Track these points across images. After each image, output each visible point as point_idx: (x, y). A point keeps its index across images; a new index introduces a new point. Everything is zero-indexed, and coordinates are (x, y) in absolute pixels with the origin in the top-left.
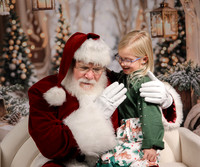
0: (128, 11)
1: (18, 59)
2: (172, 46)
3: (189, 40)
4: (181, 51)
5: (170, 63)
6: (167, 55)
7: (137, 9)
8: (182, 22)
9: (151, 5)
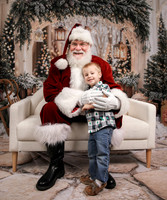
0: (103, 44)
1: (45, 64)
2: (124, 64)
3: (132, 61)
4: (128, 66)
5: (123, 72)
6: (121, 68)
7: (107, 43)
8: (129, 52)
9: (114, 42)
